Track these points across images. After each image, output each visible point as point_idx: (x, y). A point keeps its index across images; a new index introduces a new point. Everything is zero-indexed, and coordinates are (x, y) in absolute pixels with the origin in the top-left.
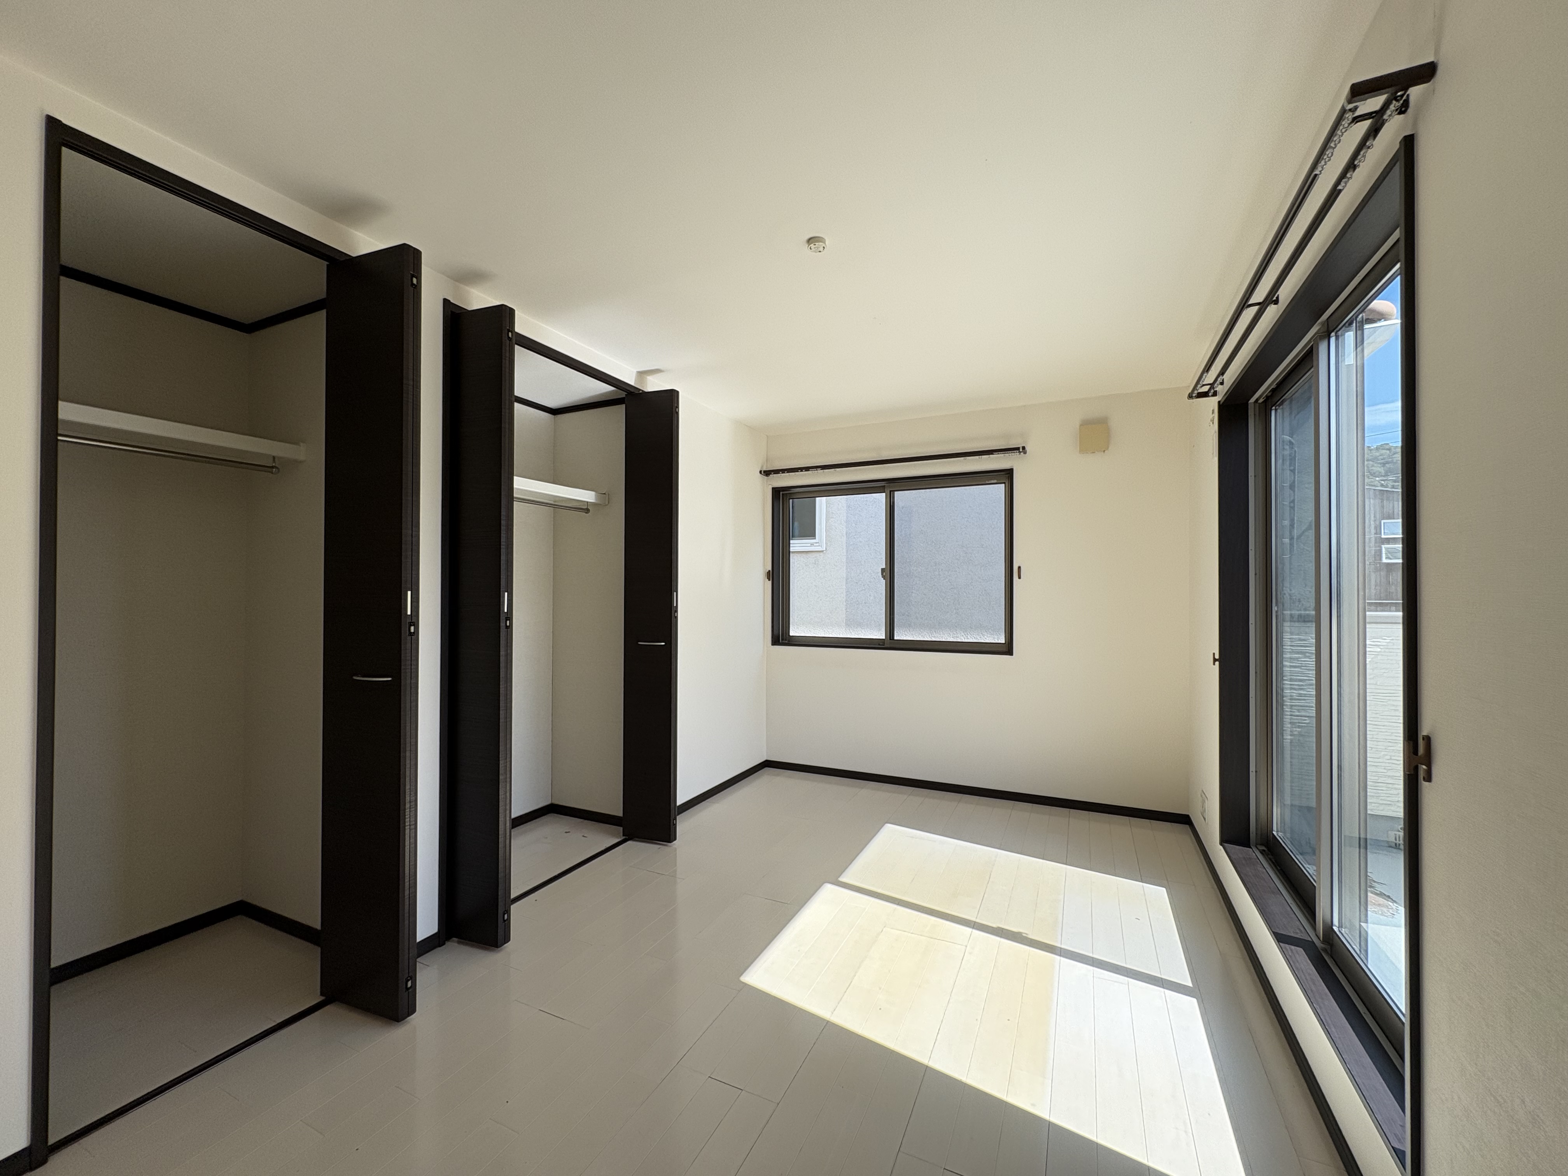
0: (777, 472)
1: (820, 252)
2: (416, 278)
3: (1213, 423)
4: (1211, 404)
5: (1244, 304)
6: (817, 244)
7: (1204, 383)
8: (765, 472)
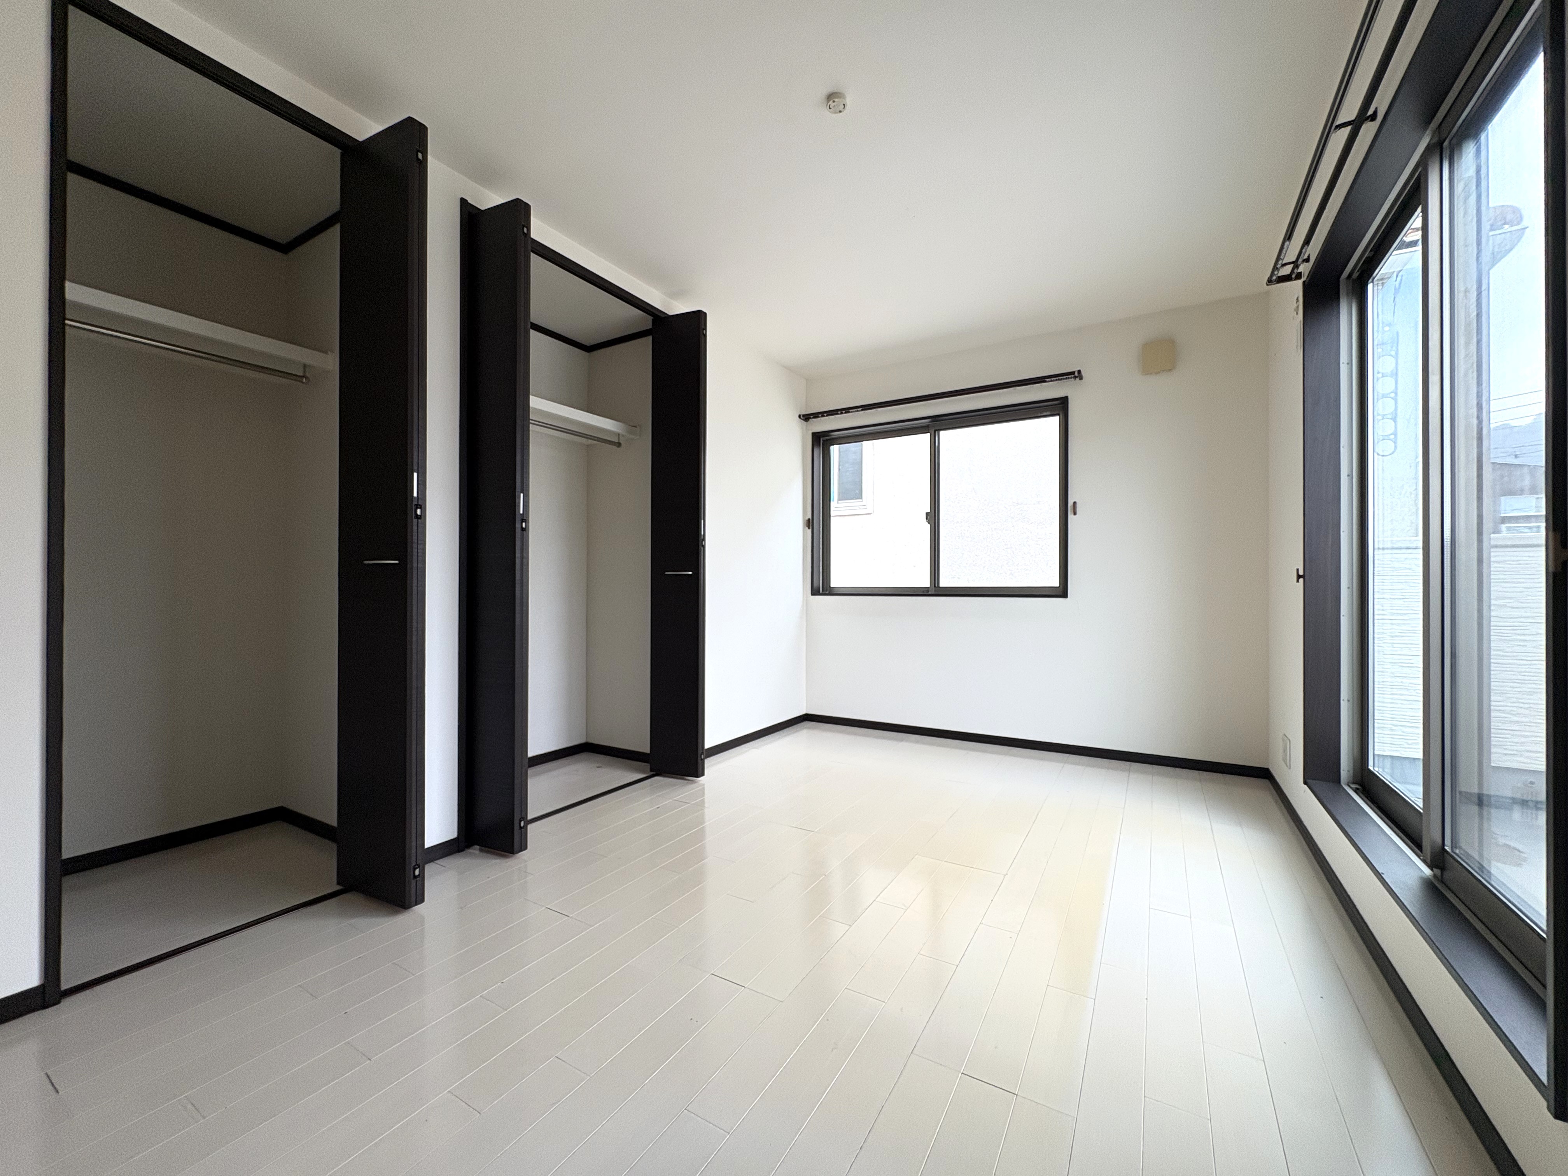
0: (816, 415)
1: (840, 112)
2: (422, 153)
3: (1297, 313)
4: (1296, 288)
5: (1331, 126)
6: (836, 100)
7: (1284, 262)
8: (803, 416)
